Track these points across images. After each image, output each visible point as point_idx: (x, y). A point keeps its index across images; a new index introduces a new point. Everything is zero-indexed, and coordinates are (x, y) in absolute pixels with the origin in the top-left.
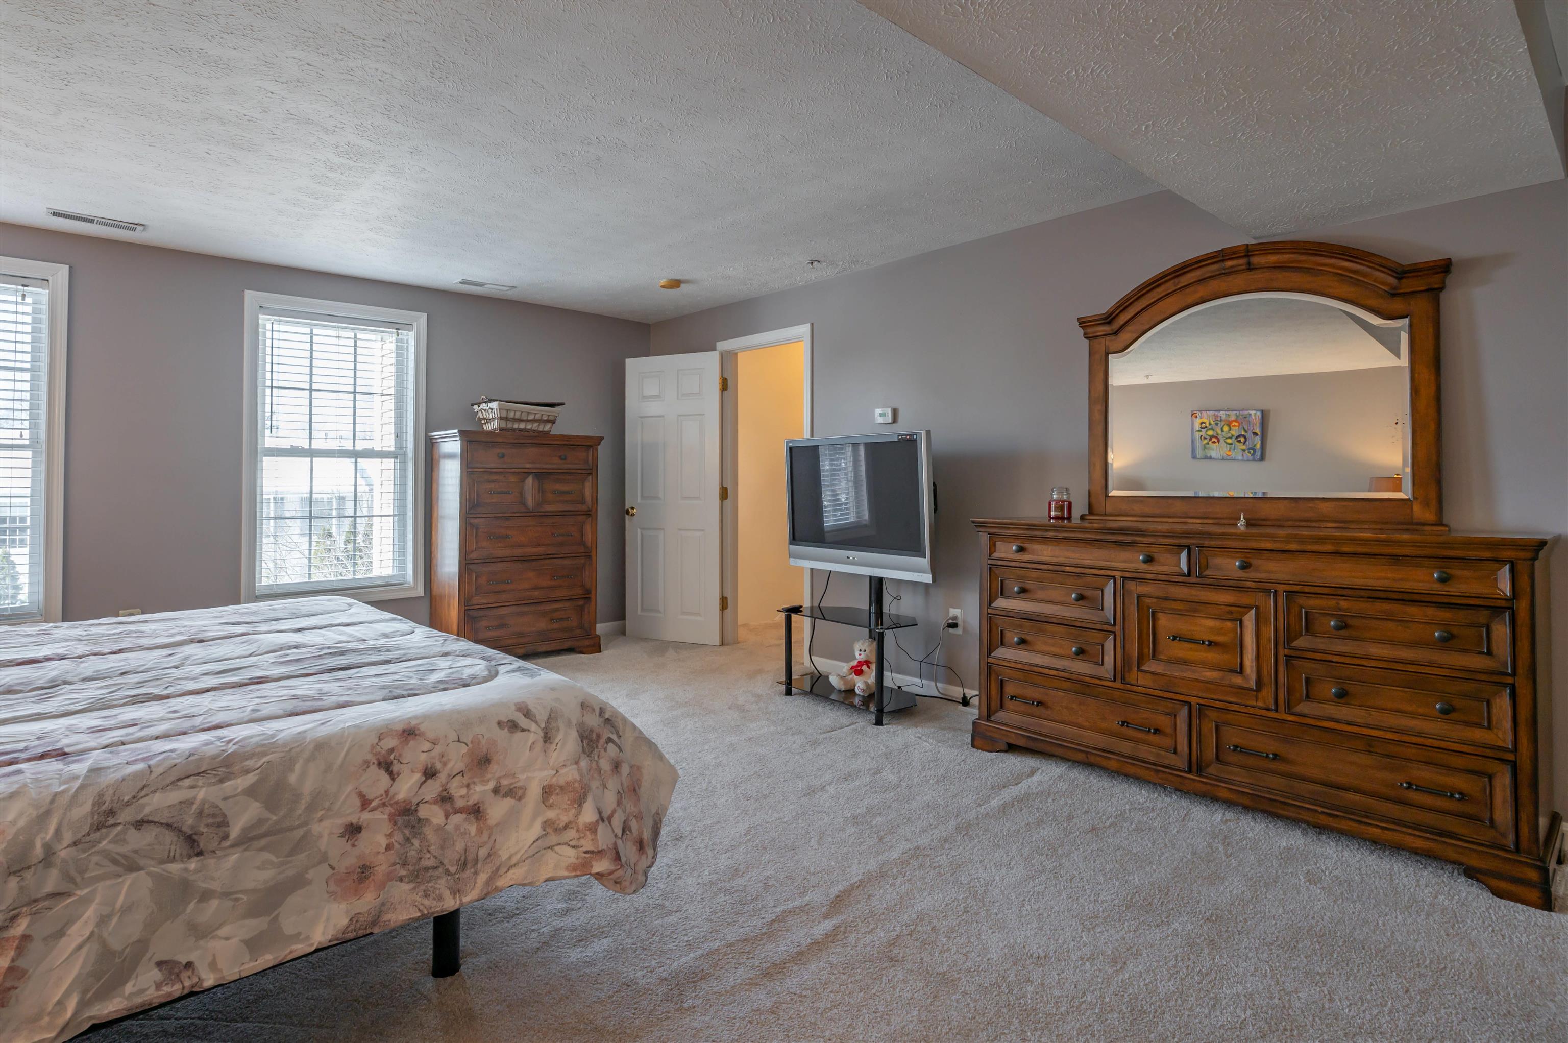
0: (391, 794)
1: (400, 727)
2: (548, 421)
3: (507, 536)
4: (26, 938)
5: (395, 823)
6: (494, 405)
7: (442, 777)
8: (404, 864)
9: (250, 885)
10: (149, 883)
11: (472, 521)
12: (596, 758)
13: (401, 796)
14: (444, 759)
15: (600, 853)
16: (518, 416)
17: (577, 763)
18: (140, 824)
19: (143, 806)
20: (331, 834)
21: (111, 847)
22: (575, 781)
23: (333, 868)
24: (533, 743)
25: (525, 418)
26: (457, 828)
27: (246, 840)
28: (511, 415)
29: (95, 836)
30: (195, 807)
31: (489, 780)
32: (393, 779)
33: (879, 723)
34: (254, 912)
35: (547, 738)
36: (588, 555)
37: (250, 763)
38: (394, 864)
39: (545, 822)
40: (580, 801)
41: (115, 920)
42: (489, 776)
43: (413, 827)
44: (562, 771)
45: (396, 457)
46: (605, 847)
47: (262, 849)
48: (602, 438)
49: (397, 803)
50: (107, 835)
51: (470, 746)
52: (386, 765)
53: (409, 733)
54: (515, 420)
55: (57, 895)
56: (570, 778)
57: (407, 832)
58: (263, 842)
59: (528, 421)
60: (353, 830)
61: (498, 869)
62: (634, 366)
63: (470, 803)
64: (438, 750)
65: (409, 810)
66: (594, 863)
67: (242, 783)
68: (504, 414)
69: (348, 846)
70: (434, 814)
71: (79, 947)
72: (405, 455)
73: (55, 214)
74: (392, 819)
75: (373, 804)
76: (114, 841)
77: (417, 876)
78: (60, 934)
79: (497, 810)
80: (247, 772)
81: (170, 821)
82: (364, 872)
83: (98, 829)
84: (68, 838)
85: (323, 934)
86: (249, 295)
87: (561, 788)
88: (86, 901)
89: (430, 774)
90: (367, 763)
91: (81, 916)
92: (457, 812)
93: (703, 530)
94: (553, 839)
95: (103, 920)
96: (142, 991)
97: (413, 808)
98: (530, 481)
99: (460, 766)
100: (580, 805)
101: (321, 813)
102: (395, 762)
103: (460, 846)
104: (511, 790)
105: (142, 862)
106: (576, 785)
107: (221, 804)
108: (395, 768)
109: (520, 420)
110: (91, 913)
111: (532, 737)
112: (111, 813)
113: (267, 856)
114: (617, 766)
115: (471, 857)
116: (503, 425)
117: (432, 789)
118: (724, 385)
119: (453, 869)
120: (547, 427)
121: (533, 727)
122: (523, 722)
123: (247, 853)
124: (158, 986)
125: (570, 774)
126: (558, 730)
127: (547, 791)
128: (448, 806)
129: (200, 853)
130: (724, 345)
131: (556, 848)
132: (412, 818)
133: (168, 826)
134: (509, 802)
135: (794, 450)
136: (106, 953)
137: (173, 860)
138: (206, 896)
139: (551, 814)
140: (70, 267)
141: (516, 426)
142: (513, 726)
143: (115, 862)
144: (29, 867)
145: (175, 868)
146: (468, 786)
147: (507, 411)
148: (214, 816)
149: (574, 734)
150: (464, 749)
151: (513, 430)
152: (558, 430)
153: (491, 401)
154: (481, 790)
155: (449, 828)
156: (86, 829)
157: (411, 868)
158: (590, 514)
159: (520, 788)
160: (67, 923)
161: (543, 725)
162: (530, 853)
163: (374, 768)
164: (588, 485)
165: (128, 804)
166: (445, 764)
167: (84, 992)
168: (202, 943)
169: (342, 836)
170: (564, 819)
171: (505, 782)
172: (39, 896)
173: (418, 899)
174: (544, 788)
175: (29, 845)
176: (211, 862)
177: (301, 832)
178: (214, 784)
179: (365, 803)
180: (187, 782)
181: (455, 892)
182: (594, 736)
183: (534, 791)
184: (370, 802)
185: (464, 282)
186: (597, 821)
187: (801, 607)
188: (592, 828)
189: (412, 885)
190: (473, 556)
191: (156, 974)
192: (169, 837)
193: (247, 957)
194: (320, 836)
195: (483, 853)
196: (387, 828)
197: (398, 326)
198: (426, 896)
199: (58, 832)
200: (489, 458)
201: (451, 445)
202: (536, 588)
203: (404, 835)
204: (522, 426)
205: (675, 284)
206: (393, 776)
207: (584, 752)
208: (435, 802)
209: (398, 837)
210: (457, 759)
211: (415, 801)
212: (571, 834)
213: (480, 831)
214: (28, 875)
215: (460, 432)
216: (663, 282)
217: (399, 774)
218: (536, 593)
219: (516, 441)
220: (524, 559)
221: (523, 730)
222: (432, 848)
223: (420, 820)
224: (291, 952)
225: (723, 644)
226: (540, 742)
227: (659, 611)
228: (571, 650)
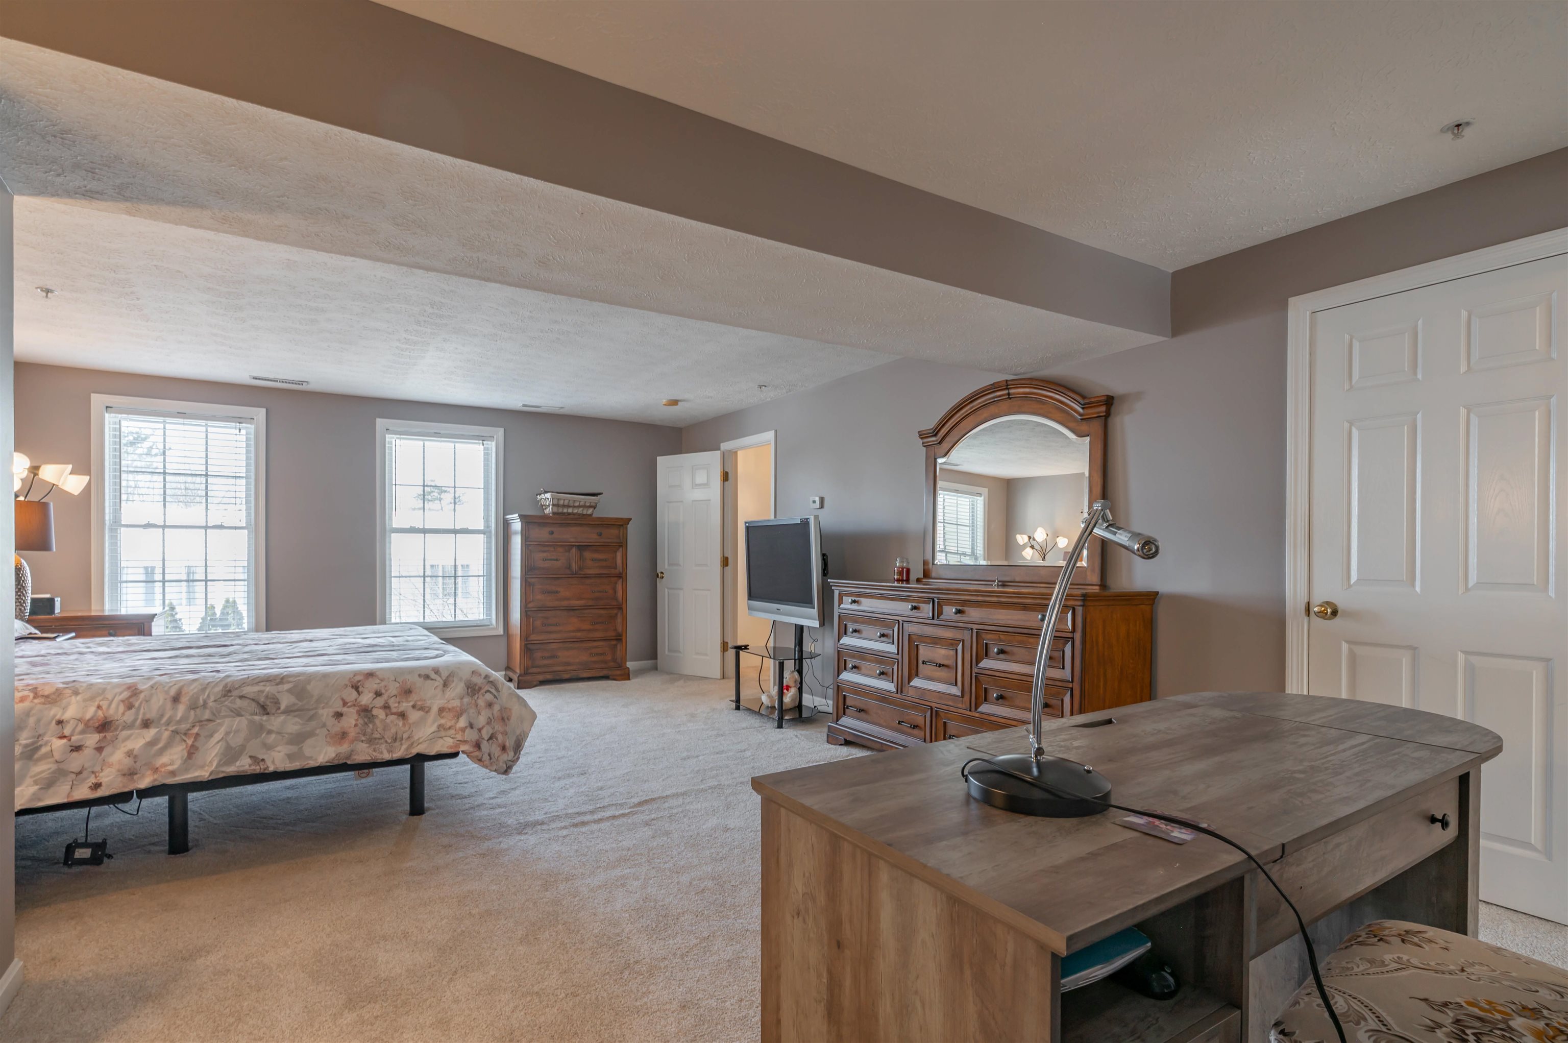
0: (358, 701)
1: (366, 672)
2: (590, 507)
3: (557, 592)
4: (197, 735)
5: (360, 715)
6: (548, 495)
7: (385, 697)
8: (364, 735)
9: (290, 731)
10: (246, 722)
11: (529, 580)
12: (476, 698)
13: (363, 703)
14: (386, 688)
15: (465, 742)
16: (566, 503)
17: (462, 699)
18: (242, 697)
19: (244, 690)
20: (327, 715)
21: (230, 705)
22: (457, 706)
23: (328, 730)
24: (437, 686)
25: (572, 505)
26: (392, 722)
27: (287, 712)
28: (561, 502)
29: (223, 699)
30: (264, 694)
31: (410, 701)
32: (359, 694)
33: (780, 726)
34: (291, 742)
35: (445, 685)
36: (621, 607)
37: (292, 679)
38: (359, 733)
39: (440, 725)
40: (458, 716)
41: (232, 734)
42: (410, 699)
43: (369, 718)
44: (451, 702)
45: (484, 534)
46: (469, 740)
47: (295, 716)
48: (630, 519)
49: (361, 705)
50: (228, 700)
51: (401, 683)
52: (356, 688)
53: (370, 675)
54: (564, 506)
55: (209, 720)
56: (455, 705)
57: (366, 720)
58: (296, 713)
59: (574, 507)
60: (339, 715)
61: (412, 744)
62: (662, 462)
63: (399, 711)
64: (383, 684)
65: (367, 710)
66: (461, 746)
67: (287, 687)
68: (556, 502)
69: (336, 722)
70: (380, 714)
71: (218, 742)
72: (490, 532)
73: (256, 378)
74: (358, 712)
75: (349, 704)
76: (231, 703)
77: (371, 741)
78: (211, 736)
79: (414, 716)
80: (290, 683)
81: (255, 698)
82: (344, 735)
83: (225, 696)
84: (213, 698)
85: (322, 759)
86: (380, 421)
87: (449, 709)
88: (221, 725)
89: (378, 694)
90: (346, 686)
91: (218, 731)
92: (392, 714)
93: (709, 590)
94: (443, 733)
95: (227, 733)
96: (243, 766)
97: (369, 709)
98: (574, 550)
99: (395, 692)
100: (458, 718)
101: (323, 705)
102: (360, 686)
103: (393, 730)
104: (422, 707)
105: (243, 713)
106: (458, 709)
107: (276, 695)
108: (361, 689)
109: (568, 506)
110: (222, 730)
111: (436, 684)
112: (230, 691)
113: (297, 719)
114: (490, 705)
115: (399, 736)
116: (556, 510)
117: (380, 702)
118: (726, 477)
119: (389, 741)
120: (590, 511)
121: (438, 678)
122: (433, 676)
123: (288, 717)
124: (249, 766)
125: (456, 703)
126: (453, 681)
127: (441, 710)
128: (388, 711)
129: (268, 714)
130: (725, 446)
131: (444, 738)
132: (369, 714)
133: (254, 700)
134: (420, 713)
135: (750, 529)
136: (228, 748)
137: (256, 714)
138: (270, 732)
139: (443, 721)
140: (267, 409)
141: (565, 511)
142: (427, 677)
143: (232, 711)
144: (199, 707)
145: (257, 718)
146: (399, 703)
147: (558, 499)
148: (273, 699)
149: (462, 685)
150: (398, 685)
151: (563, 514)
152: (597, 514)
153: (546, 492)
154: (405, 706)
155: (388, 721)
156: (220, 696)
157: (368, 737)
158: (622, 576)
159: (427, 707)
160: (214, 732)
161: (444, 678)
162: (429, 738)
163: (349, 689)
164: (619, 555)
165: (237, 688)
166: (386, 691)
168: (270, 751)
169: (333, 716)
170: (449, 724)
171: (419, 703)
172: (203, 719)
173: (371, 752)
174: (439, 708)
175: (199, 698)
176: (273, 718)
177: (314, 712)
178: (274, 686)
179: (345, 704)
180: (263, 683)
181: (390, 751)
182: (477, 688)
183: (435, 709)
184: (347, 703)
185: (525, 406)
186: (466, 727)
187: (748, 646)
188: (463, 730)
189: (368, 745)
190: (530, 605)
191: (249, 760)
192: (254, 705)
193: (288, 763)
194: (322, 715)
195: (405, 736)
196: (355, 716)
197: (485, 439)
198: (375, 751)
199: (209, 695)
200: (542, 534)
201: (517, 526)
202: (578, 630)
203: (364, 721)
204: (570, 510)
205: (675, 402)
206: (359, 693)
207: (468, 694)
208: (381, 708)
209: (361, 721)
210: (393, 689)
211: (371, 706)
212: (452, 732)
213: (404, 725)
214: (197, 710)
215: (519, 515)
216: (664, 401)
217: (362, 692)
218: (579, 634)
219: (562, 522)
220: (570, 609)
221: (432, 679)
222: (379, 729)
223: (373, 715)
225: (723, 678)
226: (441, 686)
227: (680, 652)
228: (606, 678)
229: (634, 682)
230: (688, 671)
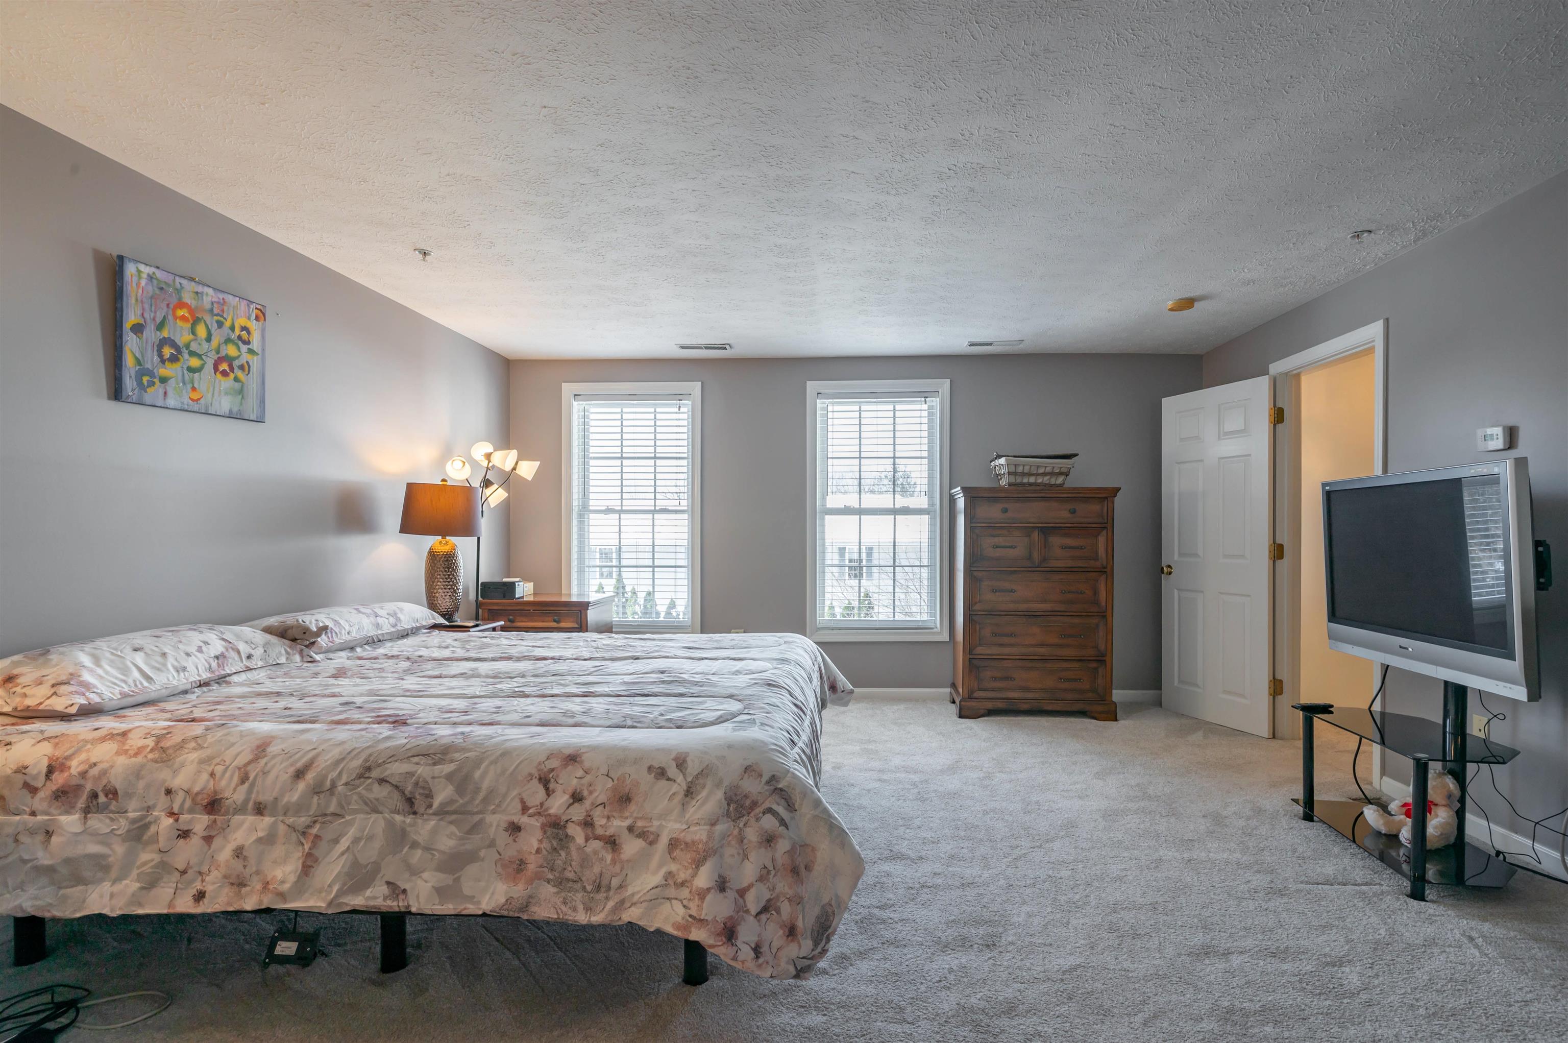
0: (545, 807)
1: (567, 752)
2: (1061, 474)
3: (1012, 591)
4: (317, 837)
5: (545, 832)
6: (1002, 461)
7: (587, 803)
8: (552, 870)
9: (442, 848)
10: (382, 823)
11: (975, 574)
12: (741, 825)
13: (552, 811)
14: (591, 788)
15: (701, 922)
16: (1027, 469)
17: (713, 824)
18: (382, 781)
19: (386, 769)
20: (498, 826)
21: (364, 792)
22: (701, 840)
23: (499, 853)
24: (674, 794)
25: (1035, 472)
26: (595, 852)
27: (442, 813)
28: (1020, 469)
29: (357, 782)
30: (414, 778)
31: (627, 818)
32: (549, 795)
33: (1417, 894)
34: (441, 868)
35: (689, 793)
36: (1104, 615)
37: (457, 756)
38: (541, 866)
39: (670, 873)
40: (698, 864)
41: (362, 843)
42: (627, 814)
43: (561, 840)
44: (693, 829)
46: (709, 918)
47: (451, 823)
48: (1119, 489)
49: (549, 815)
50: (364, 783)
51: (616, 782)
52: (545, 781)
53: (572, 758)
54: (1023, 474)
55: (336, 815)
56: (697, 838)
57: (555, 844)
58: (454, 817)
59: (1037, 475)
60: (515, 829)
61: (622, 902)
62: (1171, 406)
63: (608, 833)
64: (588, 778)
65: (558, 824)
66: (693, 930)
67: (448, 768)
68: (1012, 469)
69: (511, 839)
70: (577, 833)
71: (343, 854)
72: (935, 511)
73: (683, 347)
74: (543, 827)
75: (531, 811)
76: (366, 789)
77: (561, 883)
78: (336, 841)
79: (631, 847)
80: (452, 761)
81: (398, 784)
82: (520, 865)
83: (360, 778)
84: (344, 779)
85: (487, 904)
86: (810, 385)
87: (686, 844)
88: (350, 823)
89: (577, 798)
90: (531, 776)
91: (346, 834)
92: (597, 838)
93: (1249, 596)
94: (671, 892)
95: (356, 841)
96: (375, 898)
97: (562, 824)
98: (1036, 535)
99: (602, 798)
100: (697, 867)
101: (493, 807)
102: (552, 780)
103: (596, 870)
104: (644, 833)
105: (381, 808)
106: (700, 846)
107: (430, 781)
108: (552, 786)
109: (1030, 474)
110: (352, 832)
111: (675, 788)
112: (369, 769)
113: (453, 828)
114: (769, 840)
115: (605, 882)
116: (1012, 479)
117: (578, 813)
118: (1278, 416)
119: (589, 888)
120: (1060, 480)
121: (680, 778)
122: (672, 771)
123: (442, 823)
124: (385, 899)
125: (700, 834)
126: (704, 787)
127: (674, 844)
128: (589, 831)
129: (415, 813)
130: (1277, 368)
131: (674, 902)
132: (561, 832)
133: (397, 787)
134: (639, 844)
135: (1332, 495)
136: (355, 864)
137: (398, 813)
138: (414, 845)
139: (673, 867)
140: (702, 383)
141: (1025, 480)
142: (661, 773)
143: (366, 804)
144: (323, 792)
145: (398, 818)
146: (608, 818)
147: (1015, 465)
148: (423, 788)
149: (719, 795)
150: (610, 784)
151: (1023, 484)
152: (1072, 482)
153: (999, 457)
154: (618, 825)
155: (588, 850)
156: (354, 776)
157: (557, 875)
158: (1106, 571)
159: (652, 833)
160: (339, 836)
161: (689, 779)
162: (648, 897)
163: (535, 782)
164: (1102, 540)
165: (379, 765)
166: (591, 793)
167: (344, 884)
168: (414, 878)
169: (506, 830)
170: (682, 876)
171: (640, 824)
172: (328, 812)
173: (559, 904)
174: (671, 840)
175: (325, 777)
176: (420, 821)
177: (477, 818)
178: (430, 765)
179: (525, 809)
180: (416, 759)
181: (588, 909)
182: (748, 803)
183: (664, 841)
184: (529, 808)
185: (972, 344)
186: (709, 890)
187: (1327, 708)
188: (702, 895)
189: (555, 890)
190: (977, 607)
191: (384, 890)
192: (396, 795)
193: (437, 901)
194: (491, 825)
195: (615, 882)
196: (539, 834)
197: (926, 395)
198: (565, 903)
199: (340, 773)
200: (992, 512)
201: (961, 503)
202: (1042, 645)
203: (552, 845)
204: (1032, 480)
205: (1188, 303)
206: (549, 792)
207: (728, 814)
208: (579, 824)
209: (546, 845)
210: (601, 792)
211: (564, 818)
212: (685, 893)
213: (614, 861)
214: (322, 796)
215: (963, 488)
216: (1170, 304)
217: (554, 791)
218: (1042, 650)
219: (1020, 495)
220: (1031, 615)
221: (669, 779)
222: (573, 863)
223: (567, 836)
224: (465, 909)
225: (1274, 737)
226: (680, 796)
227: (1197, 686)
228: (1083, 714)
229: (1124, 725)
230: (1211, 714)
